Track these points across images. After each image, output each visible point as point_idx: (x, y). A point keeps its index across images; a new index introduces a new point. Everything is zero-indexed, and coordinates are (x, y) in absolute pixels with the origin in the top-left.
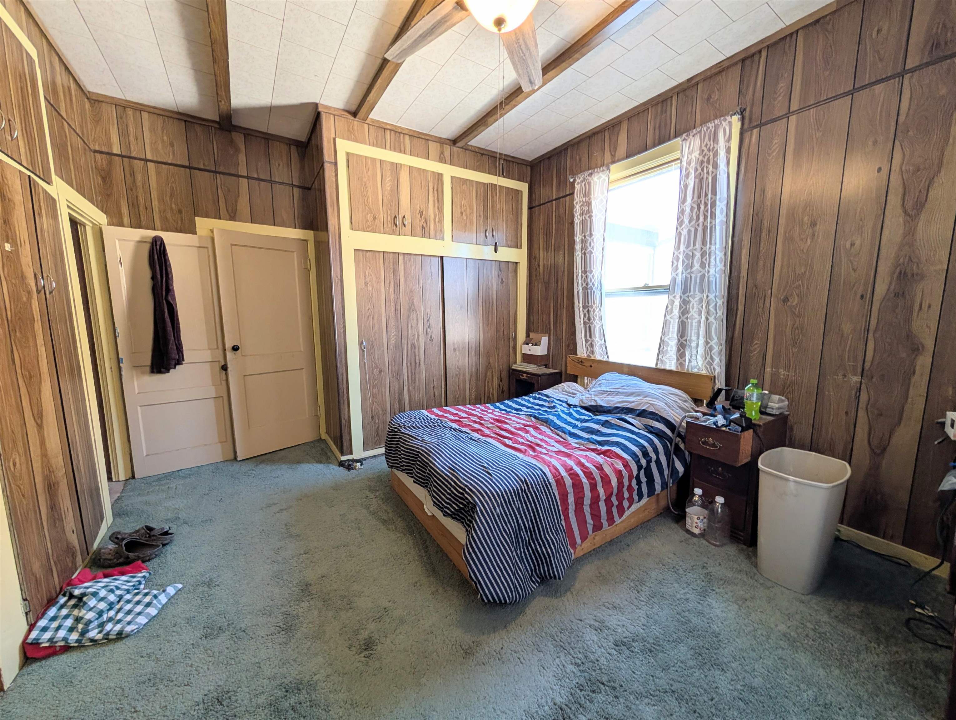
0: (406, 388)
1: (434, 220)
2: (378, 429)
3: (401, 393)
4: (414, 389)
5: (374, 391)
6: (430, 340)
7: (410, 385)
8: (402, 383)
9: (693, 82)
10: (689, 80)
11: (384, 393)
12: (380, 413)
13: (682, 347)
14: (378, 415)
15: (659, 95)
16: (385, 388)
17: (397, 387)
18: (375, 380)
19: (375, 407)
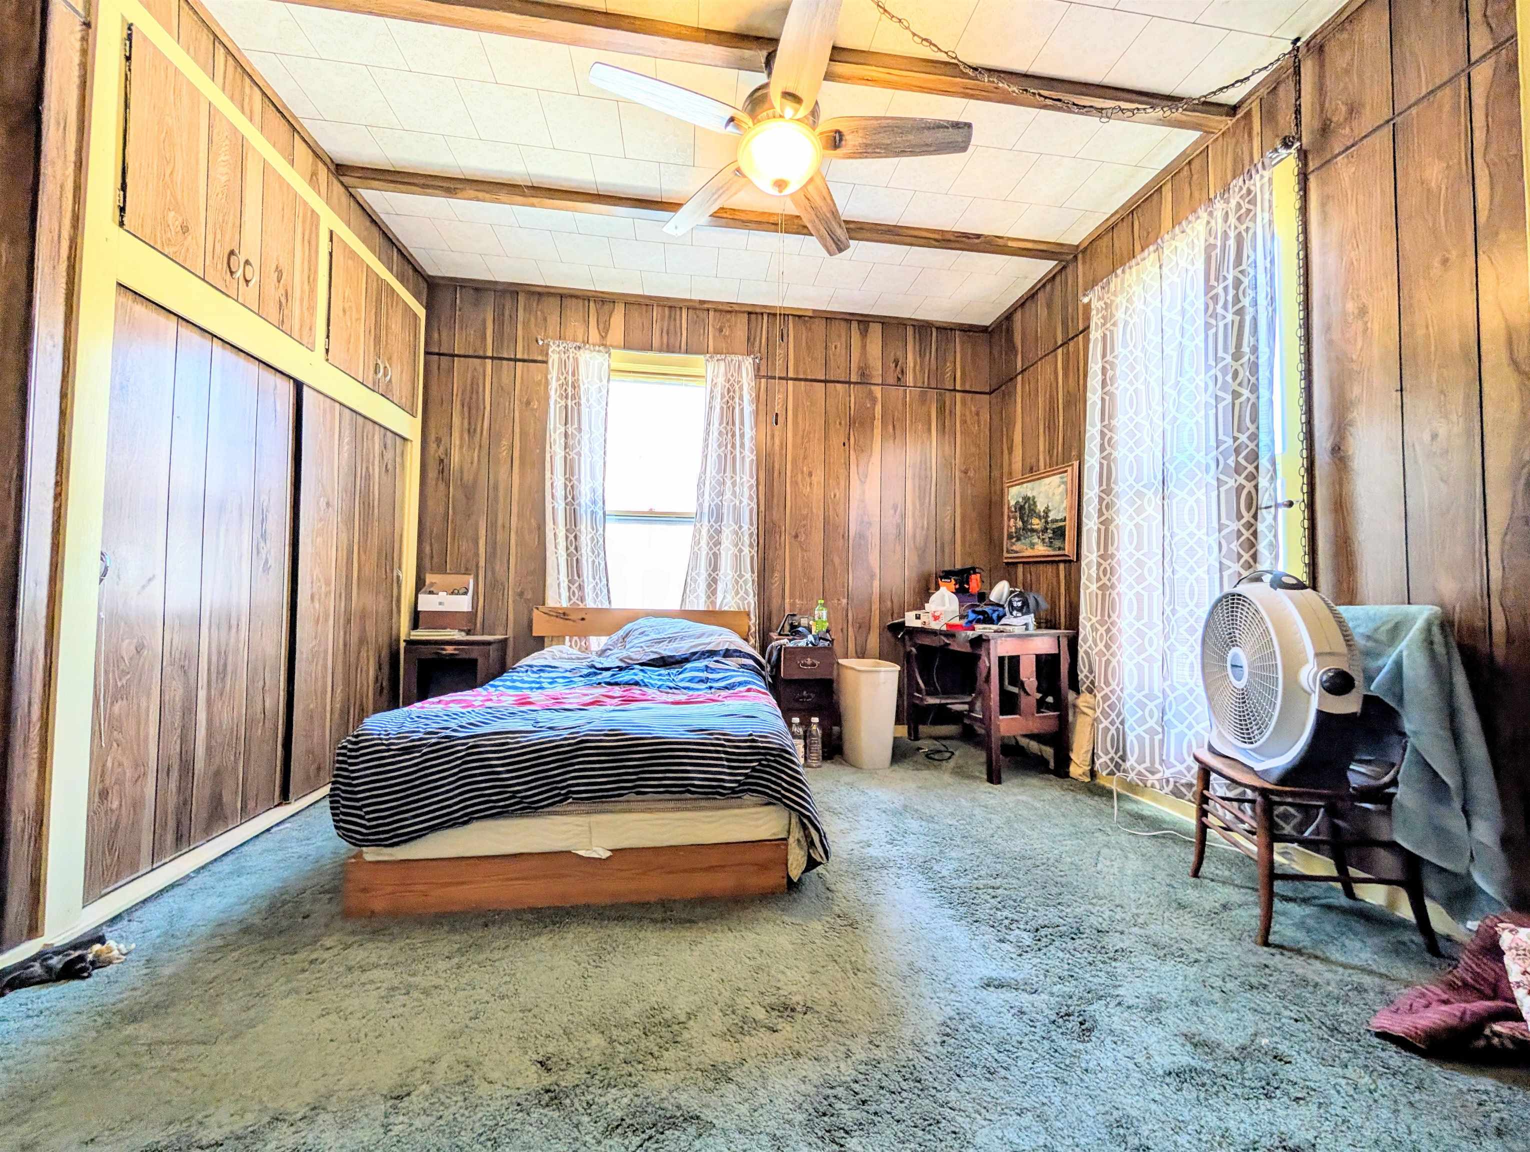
0: (202, 694)
1: (302, 300)
2: (115, 830)
3: (189, 709)
4: (221, 694)
5: (116, 708)
6: (264, 571)
7: (213, 685)
8: (192, 681)
9: (706, 306)
10: (702, 302)
11: (143, 716)
12: (128, 774)
13: (712, 583)
14: (119, 782)
15: (668, 298)
16: (149, 696)
17: (180, 691)
18: (124, 673)
19: (114, 759)
